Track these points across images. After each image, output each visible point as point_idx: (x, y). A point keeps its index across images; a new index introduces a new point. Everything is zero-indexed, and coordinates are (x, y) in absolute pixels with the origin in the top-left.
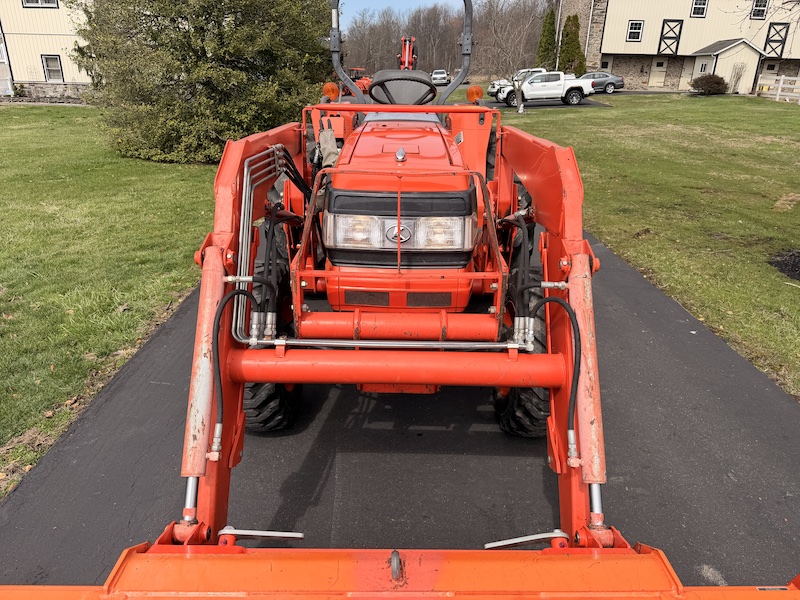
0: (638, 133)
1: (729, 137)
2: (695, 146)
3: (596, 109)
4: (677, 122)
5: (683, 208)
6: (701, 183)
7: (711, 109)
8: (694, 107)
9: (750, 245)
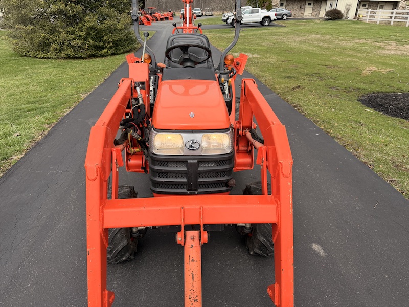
0: (298, 39)
1: (342, 40)
2: (326, 45)
3: (277, 28)
4: (317, 33)
5: (317, 75)
6: (327, 63)
7: (334, 27)
8: (326, 26)
9: (349, 91)
